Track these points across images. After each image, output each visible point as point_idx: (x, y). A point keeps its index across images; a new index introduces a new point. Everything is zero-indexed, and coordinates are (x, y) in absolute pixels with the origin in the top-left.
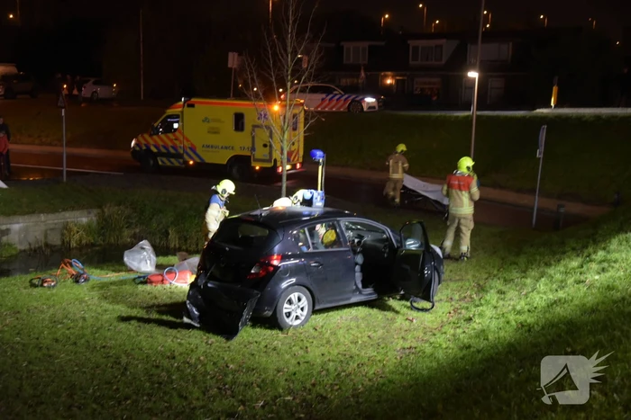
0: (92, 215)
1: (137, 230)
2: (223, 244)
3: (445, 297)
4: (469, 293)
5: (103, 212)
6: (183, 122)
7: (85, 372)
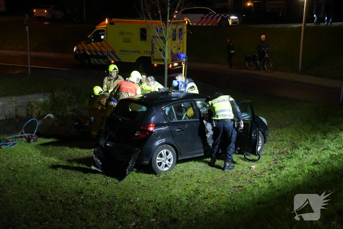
0: (46, 97)
1: (76, 107)
2: (118, 117)
3: (269, 152)
4: (286, 149)
5: (53, 94)
6: (106, 34)
7: (22, 202)
